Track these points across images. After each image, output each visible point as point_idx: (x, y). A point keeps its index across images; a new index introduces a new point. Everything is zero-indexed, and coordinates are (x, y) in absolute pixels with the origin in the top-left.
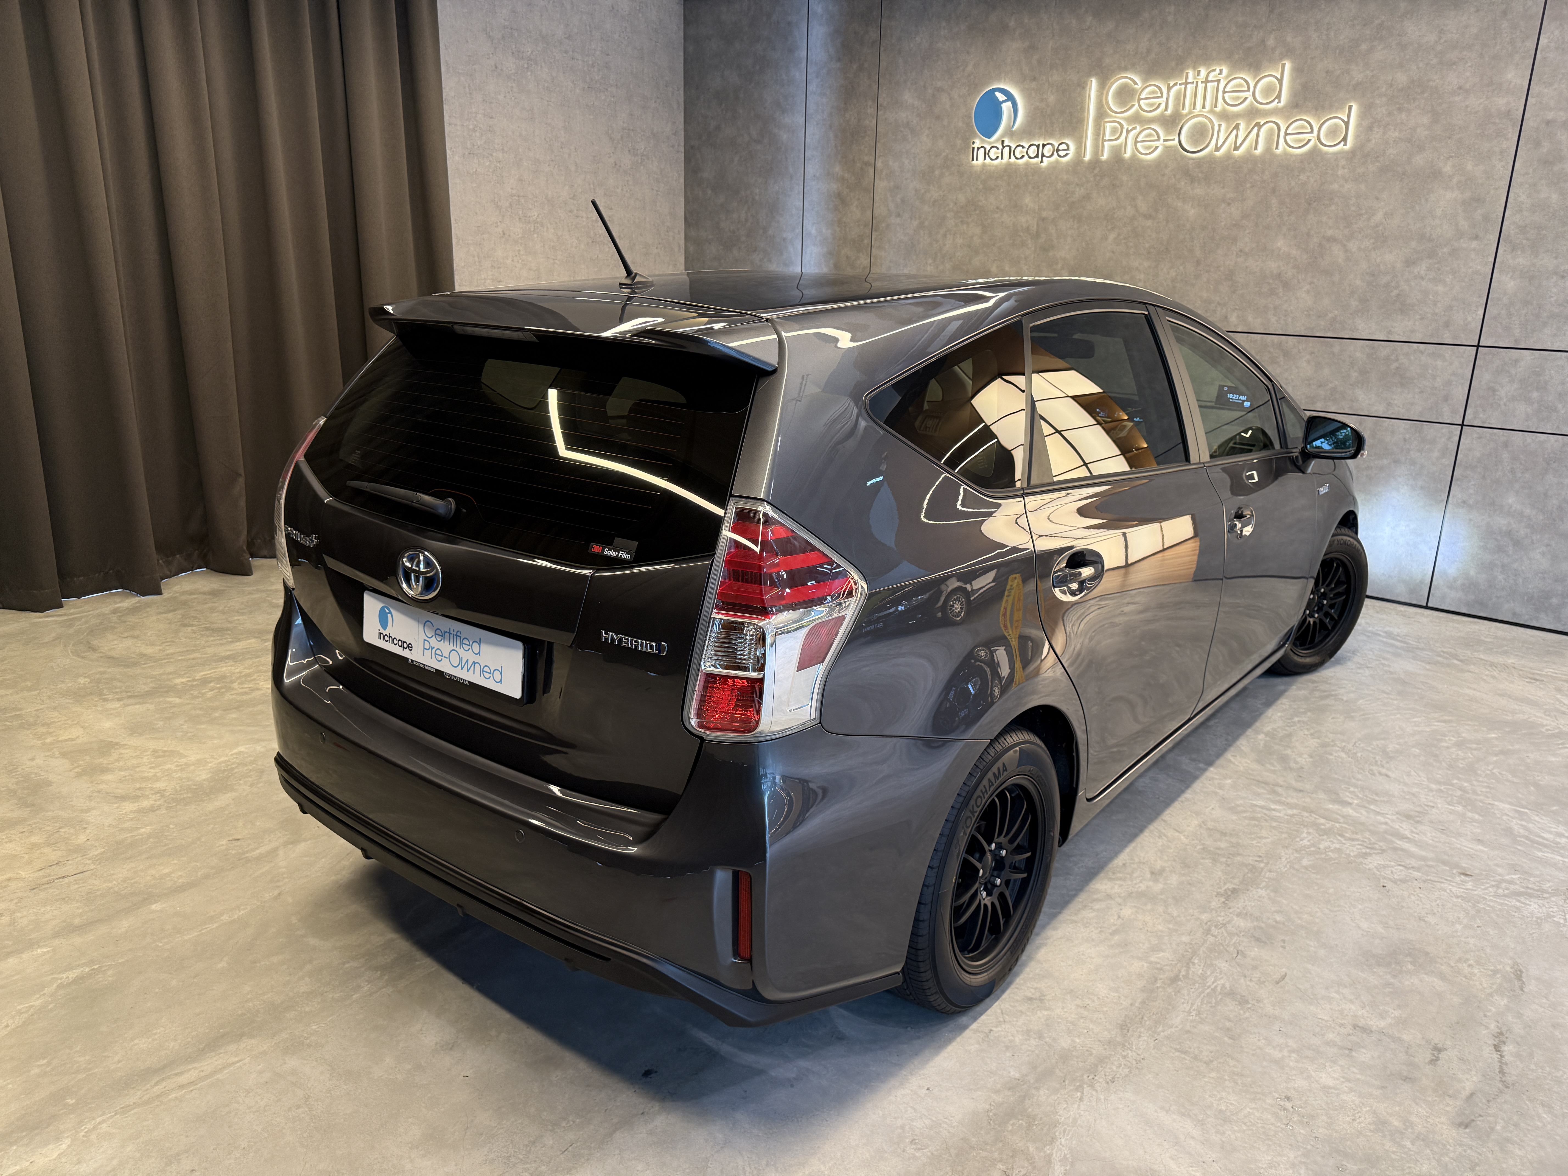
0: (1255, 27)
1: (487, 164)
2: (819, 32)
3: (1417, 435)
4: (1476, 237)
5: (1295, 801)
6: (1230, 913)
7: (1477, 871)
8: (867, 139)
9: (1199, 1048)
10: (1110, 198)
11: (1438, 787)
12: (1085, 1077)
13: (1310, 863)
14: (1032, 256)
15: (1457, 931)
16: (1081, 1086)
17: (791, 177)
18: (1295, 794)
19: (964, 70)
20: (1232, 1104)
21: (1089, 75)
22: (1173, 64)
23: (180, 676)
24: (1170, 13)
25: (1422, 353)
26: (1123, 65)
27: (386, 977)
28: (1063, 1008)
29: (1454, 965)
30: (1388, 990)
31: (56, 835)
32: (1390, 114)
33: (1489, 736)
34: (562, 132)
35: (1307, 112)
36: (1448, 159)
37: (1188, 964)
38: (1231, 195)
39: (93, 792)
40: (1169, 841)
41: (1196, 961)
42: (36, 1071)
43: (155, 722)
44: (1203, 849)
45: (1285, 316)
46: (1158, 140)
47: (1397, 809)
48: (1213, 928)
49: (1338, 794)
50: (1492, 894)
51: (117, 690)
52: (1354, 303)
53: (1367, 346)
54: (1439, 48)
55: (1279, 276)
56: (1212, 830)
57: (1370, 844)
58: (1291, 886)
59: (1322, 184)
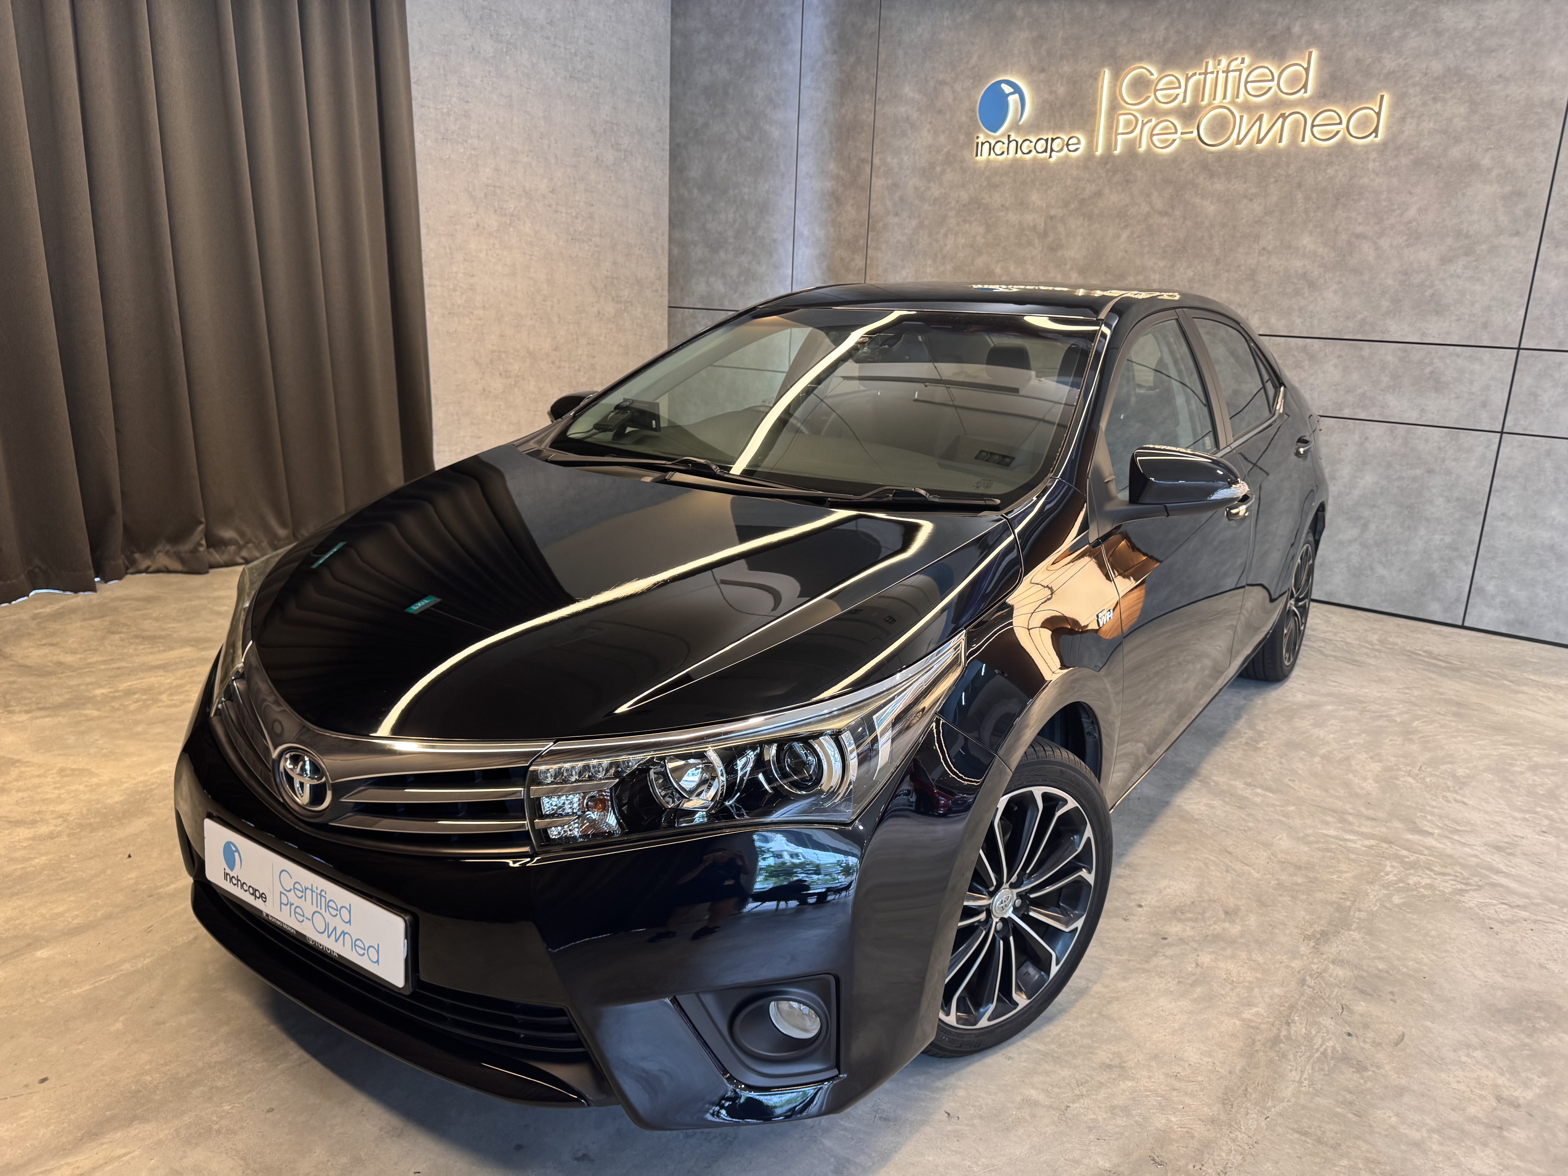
0: (1280, 14)
1: (462, 150)
2: (815, 24)
3: (1454, 443)
4: (1517, 233)
5: (1370, 830)
6: (1324, 960)
8: (864, 134)
9: (1320, 1127)
10: (1123, 195)
11: (1523, 815)
12: (1191, 1167)
13: (1401, 901)
14: (1039, 257)
17: (783, 176)
18: (1368, 823)
19: (968, 62)
21: (1102, 66)
22: (1192, 53)
23: (102, 687)
25: (1458, 356)
26: (1138, 54)
28: (1150, 1077)
30: (1526, 1052)
32: (1424, 104)
34: (542, 122)
35: (1334, 102)
36: (1487, 150)
37: (1287, 1022)
38: (1253, 190)
40: (1239, 876)
41: (1296, 1018)
43: (67, 737)
44: (1279, 884)
45: (1311, 317)
46: (1176, 132)
47: (1484, 840)
48: (1308, 978)
49: (1415, 823)
51: (27, 701)
52: (1385, 304)
53: (1399, 349)
54: (1478, 34)
55: (1305, 274)
56: (1284, 862)
57: (1464, 879)
58: (1386, 928)
59: (1351, 178)
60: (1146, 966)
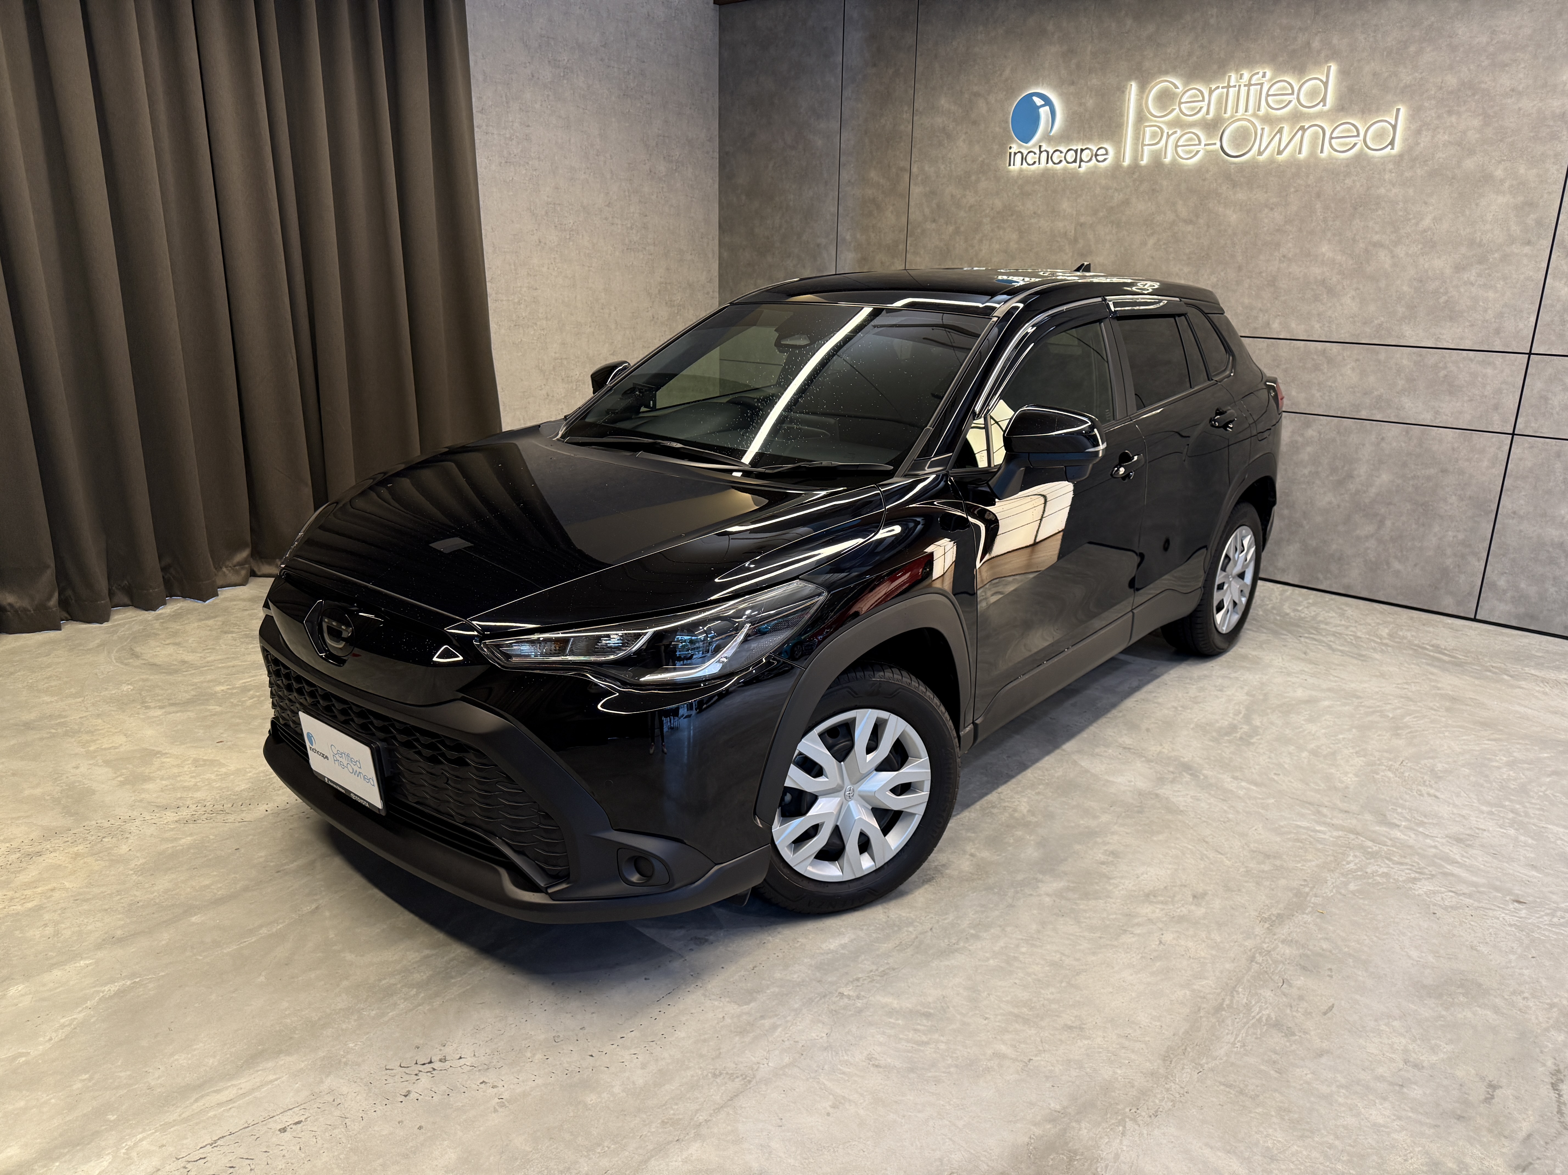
0: (1300, 29)
1: (524, 172)
2: (856, 37)
3: (1467, 443)
4: (1529, 243)
5: (1341, 822)
6: (1275, 940)
7: (1531, 899)
8: (902, 144)
9: (1244, 1081)
10: (1150, 204)
11: (1489, 809)
12: (1127, 1110)
13: (1357, 888)
14: (1070, 262)
15: (1510, 962)
16: (1123, 1120)
17: (826, 183)
18: (1341, 815)
19: (1001, 75)
20: (1279, 1142)
21: (1129, 79)
22: (1215, 67)
23: (220, 684)
24: (1212, 16)
25: (1471, 360)
26: (1163, 68)
27: (422, 995)
28: (1104, 1037)
29: (1506, 997)
30: (1440, 1022)
31: (99, 845)
32: (1439, 117)
33: (1541, 755)
34: (598, 140)
36: (1500, 162)
37: (1232, 992)
38: (1275, 200)
39: (135, 801)
40: (1211, 863)
41: (1240, 990)
42: (79, 1085)
43: (196, 730)
44: (1247, 871)
45: (1330, 322)
47: (1446, 832)
49: (1385, 816)
50: (1546, 923)
51: (160, 698)
52: (1401, 310)
53: (1414, 353)
54: (1491, 49)
55: (1323, 281)
56: (1254, 851)
57: (1419, 868)
58: (1338, 912)
59: (1369, 188)
60: (1116, 943)
